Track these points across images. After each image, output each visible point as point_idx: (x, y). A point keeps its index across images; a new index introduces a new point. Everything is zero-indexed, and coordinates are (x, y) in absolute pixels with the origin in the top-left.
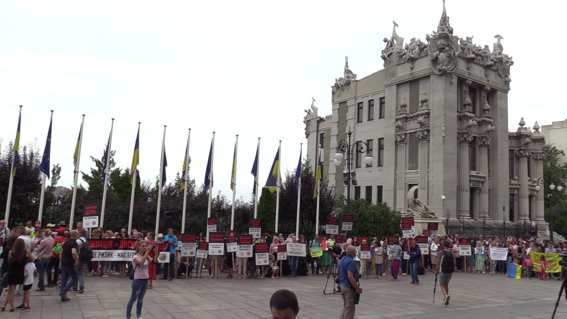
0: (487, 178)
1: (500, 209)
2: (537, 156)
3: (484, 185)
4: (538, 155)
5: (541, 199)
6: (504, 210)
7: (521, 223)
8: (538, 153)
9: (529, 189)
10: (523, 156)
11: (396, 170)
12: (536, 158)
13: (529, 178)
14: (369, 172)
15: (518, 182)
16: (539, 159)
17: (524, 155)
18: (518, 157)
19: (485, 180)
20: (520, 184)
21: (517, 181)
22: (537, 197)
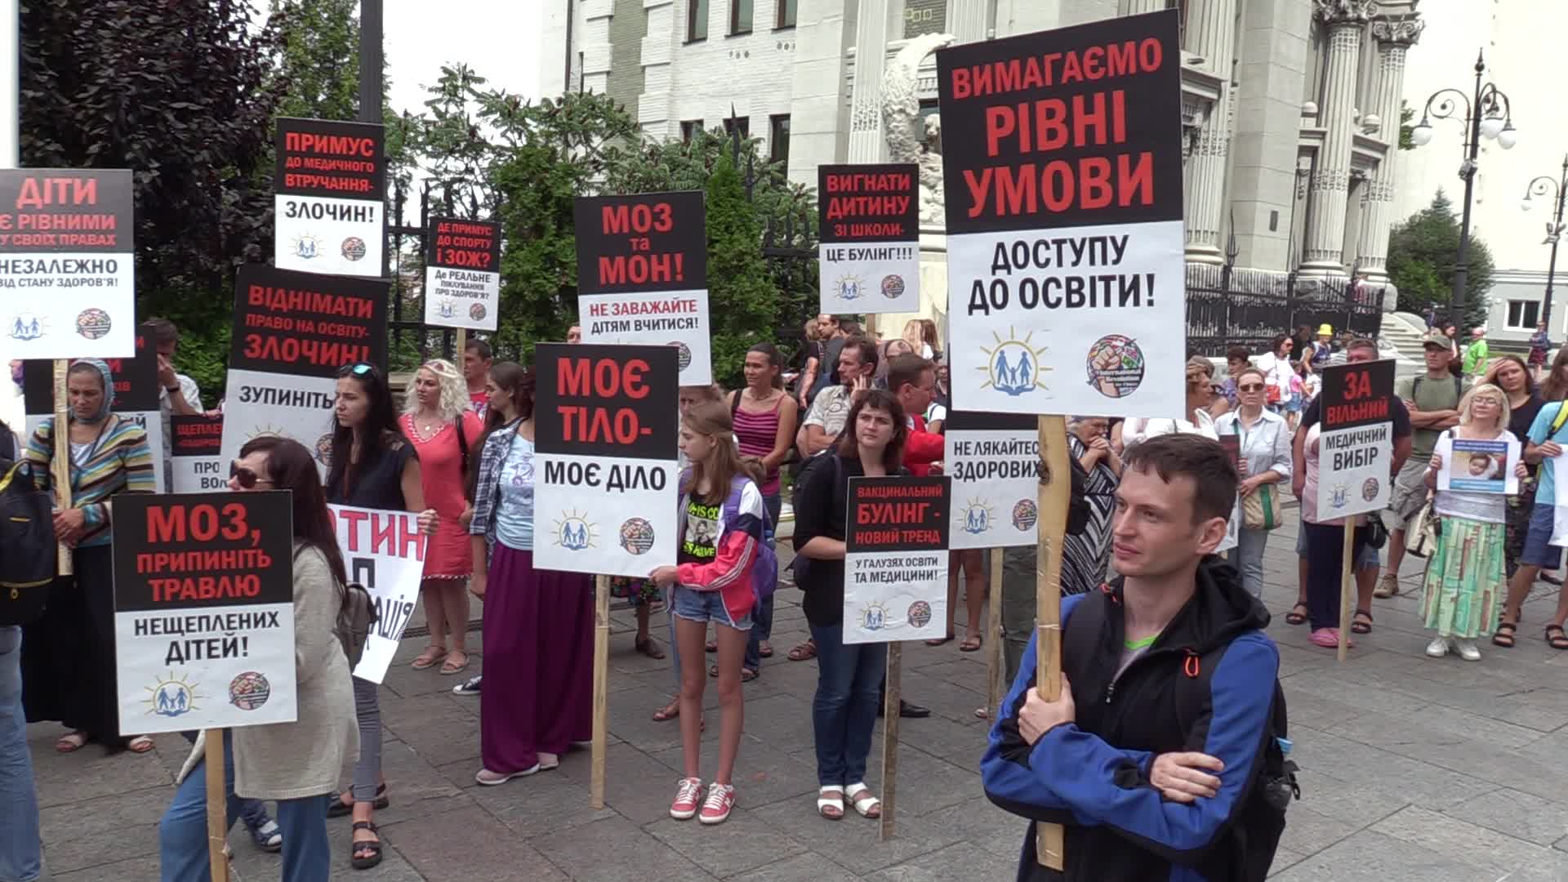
0: (1226, 87)
1: (1263, 220)
2: (1388, 30)
3: (1213, 114)
4: (1395, 25)
5: (1383, 193)
6: (1273, 227)
7: (1313, 283)
8: (1396, 18)
9: (1354, 153)
10: (1348, 20)
11: (848, 38)
12: (1383, 36)
13: (1356, 113)
14: (738, 55)
15: (1318, 125)
16: (1394, 38)
17: (1351, 14)
18: (1326, 23)
19: (1220, 95)
20: (1324, 134)
21: (1314, 120)
22: (1373, 185)
